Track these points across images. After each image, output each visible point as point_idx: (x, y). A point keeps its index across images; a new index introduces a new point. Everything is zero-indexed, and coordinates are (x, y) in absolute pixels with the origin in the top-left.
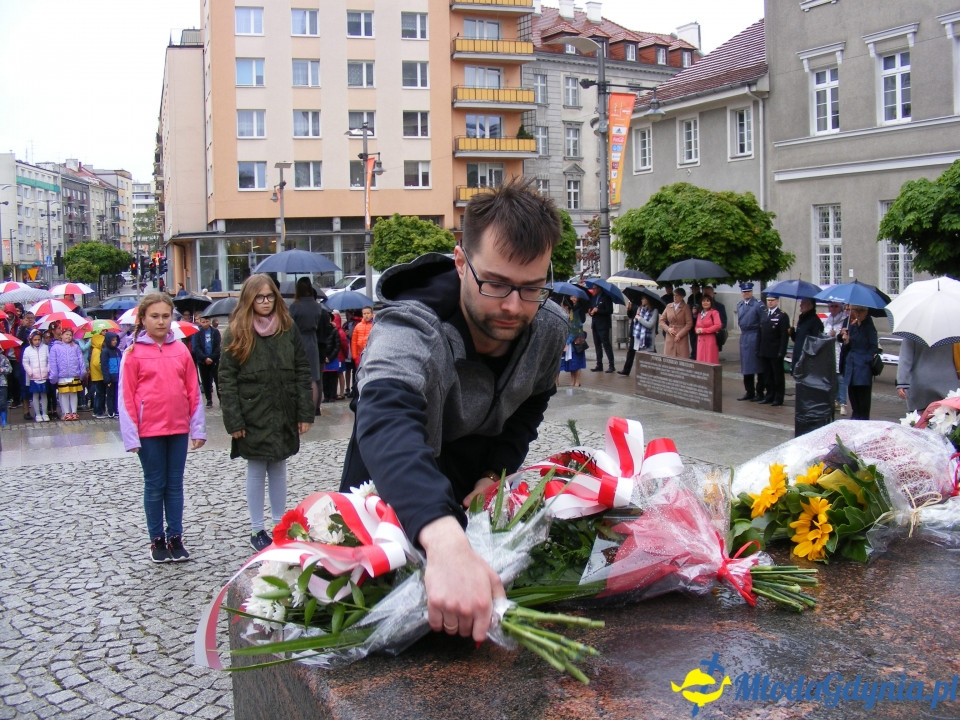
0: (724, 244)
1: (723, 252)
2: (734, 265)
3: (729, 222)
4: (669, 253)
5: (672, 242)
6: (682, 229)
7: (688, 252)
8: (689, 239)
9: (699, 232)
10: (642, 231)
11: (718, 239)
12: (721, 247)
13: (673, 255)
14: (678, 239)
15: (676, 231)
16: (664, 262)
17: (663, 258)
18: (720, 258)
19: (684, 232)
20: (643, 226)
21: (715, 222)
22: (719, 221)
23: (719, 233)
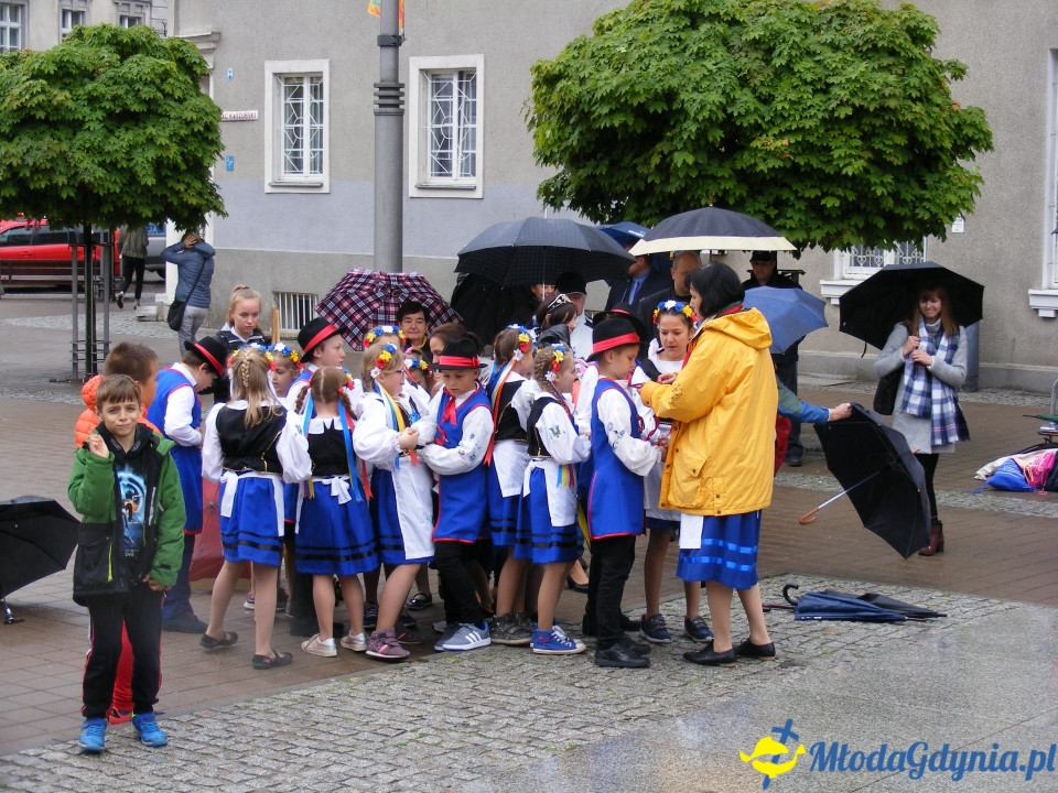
0: (901, 140)
1: (898, 162)
2: (909, 198)
3: (914, 81)
4: (744, 160)
5: (758, 129)
6: (784, 95)
7: (801, 161)
8: (808, 124)
9: (842, 104)
10: (670, 95)
11: (889, 126)
12: (896, 146)
13: (762, 167)
14: (772, 123)
15: (767, 100)
16: (729, 185)
17: (725, 172)
18: (888, 179)
19: (792, 103)
20: (674, 82)
21: (884, 81)
22: (892, 78)
23: (894, 111)
